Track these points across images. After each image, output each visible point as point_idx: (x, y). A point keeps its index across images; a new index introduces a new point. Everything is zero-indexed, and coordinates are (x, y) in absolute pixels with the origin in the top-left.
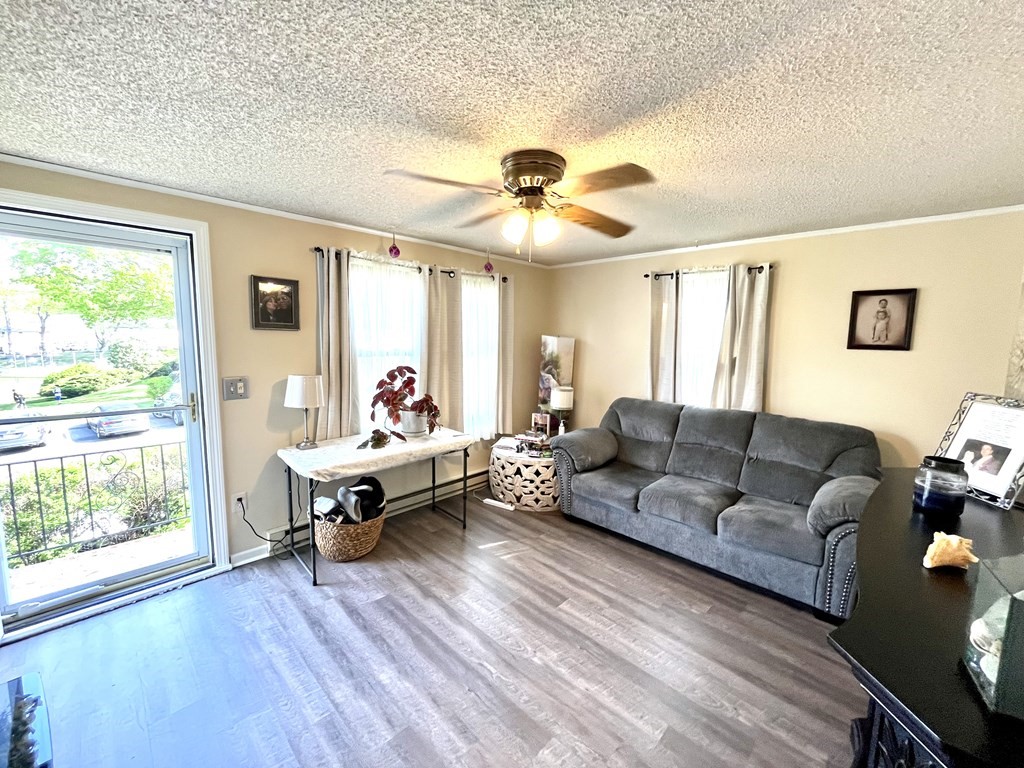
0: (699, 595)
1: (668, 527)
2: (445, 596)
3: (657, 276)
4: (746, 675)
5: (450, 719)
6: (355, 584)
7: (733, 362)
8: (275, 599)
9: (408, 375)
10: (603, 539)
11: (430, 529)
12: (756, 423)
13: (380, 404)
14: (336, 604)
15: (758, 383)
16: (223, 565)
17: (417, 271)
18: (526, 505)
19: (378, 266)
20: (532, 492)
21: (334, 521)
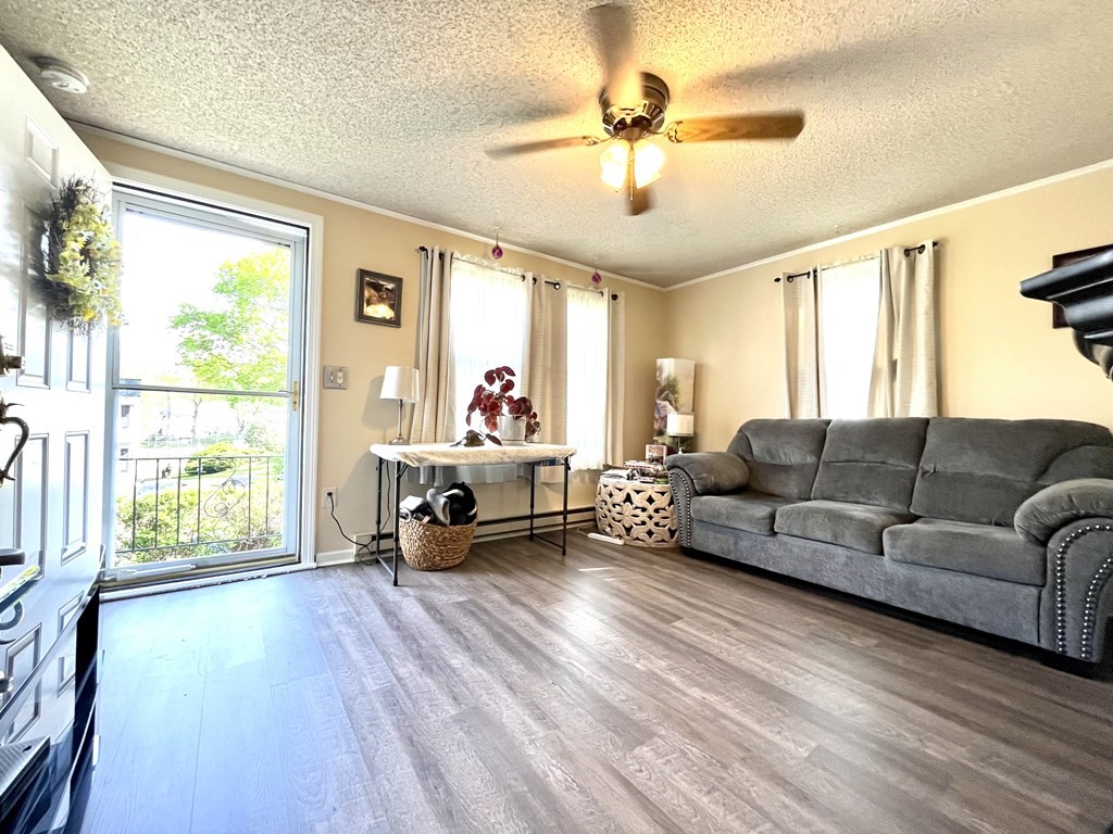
0: (862, 630)
1: (815, 551)
2: (535, 605)
3: (790, 278)
4: (934, 709)
5: (527, 705)
6: (436, 588)
7: (893, 365)
8: (353, 593)
9: (507, 377)
10: (731, 574)
11: (526, 553)
12: (930, 428)
13: (478, 411)
14: (414, 601)
15: (930, 384)
16: (308, 563)
17: (521, 279)
18: (637, 539)
19: (481, 270)
20: (644, 523)
21: (421, 520)
